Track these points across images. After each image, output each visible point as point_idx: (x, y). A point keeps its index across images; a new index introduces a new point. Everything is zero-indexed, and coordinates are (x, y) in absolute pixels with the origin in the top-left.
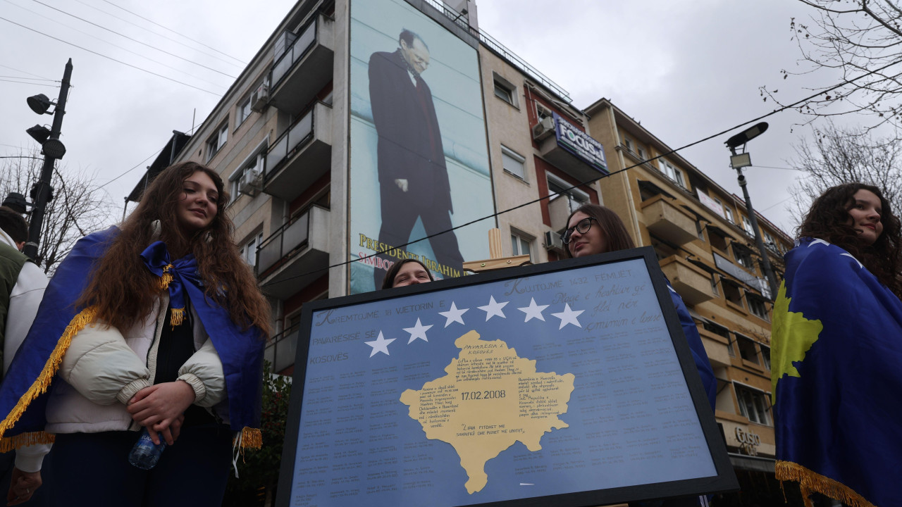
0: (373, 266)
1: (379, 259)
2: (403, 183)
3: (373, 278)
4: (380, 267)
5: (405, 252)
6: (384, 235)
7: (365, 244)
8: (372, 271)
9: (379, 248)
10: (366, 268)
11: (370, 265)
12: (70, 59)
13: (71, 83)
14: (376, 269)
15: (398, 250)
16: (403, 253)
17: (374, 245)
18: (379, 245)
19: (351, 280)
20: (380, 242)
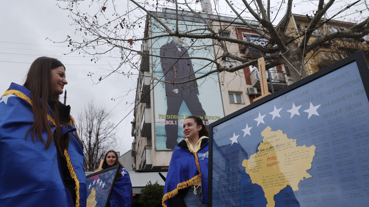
0: (165, 124)
1: (167, 121)
2: (176, 91)
3: (165, 129)
4: (167, 124)
5: (178, 116)
6: (169, 112)
7: (161, 117)
8: (164, 126)
9: (167, 117)
10: (161, 126)
11: (163, 124)
12: (66, 90)
13: (67, 97)
14: (166, 125)
15: (175, 116)
16: (177, 116)
17: (165, 117)
18: (167, 116)
19: (156, 131)
20: (167, 115)
